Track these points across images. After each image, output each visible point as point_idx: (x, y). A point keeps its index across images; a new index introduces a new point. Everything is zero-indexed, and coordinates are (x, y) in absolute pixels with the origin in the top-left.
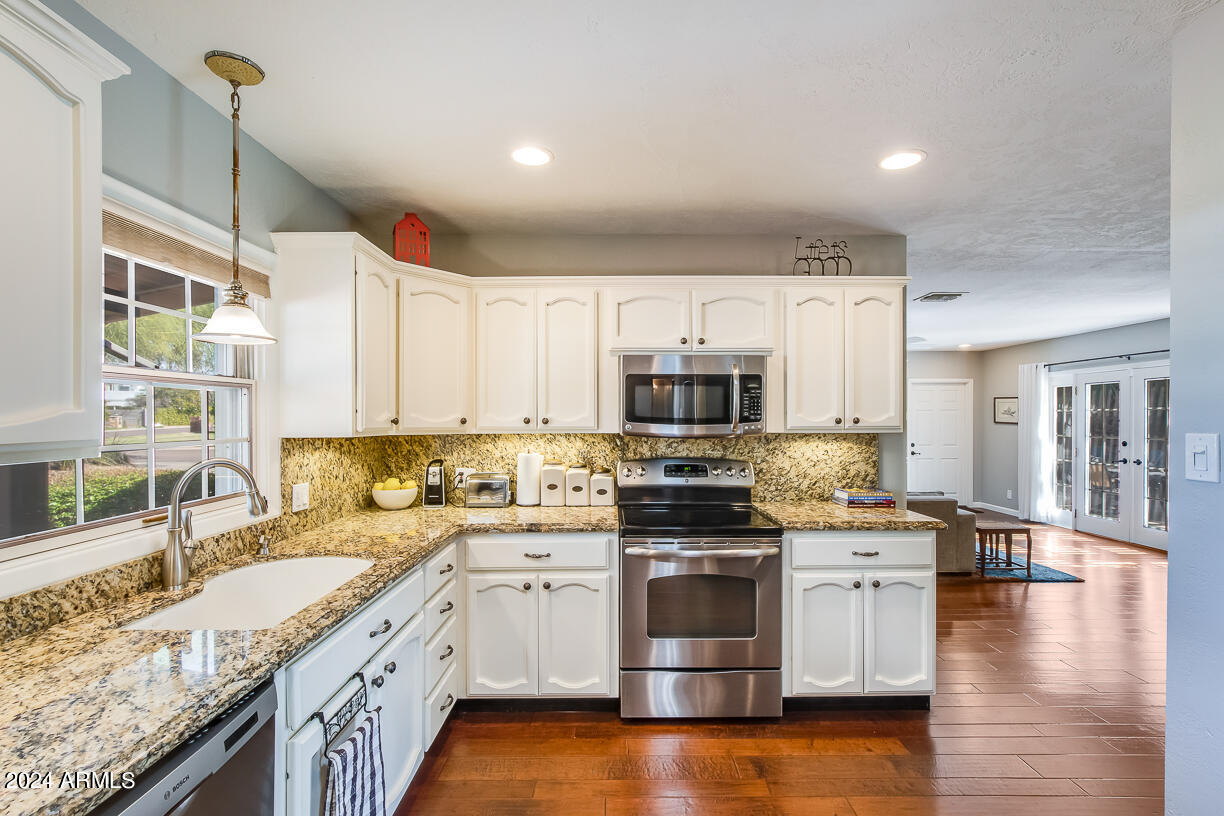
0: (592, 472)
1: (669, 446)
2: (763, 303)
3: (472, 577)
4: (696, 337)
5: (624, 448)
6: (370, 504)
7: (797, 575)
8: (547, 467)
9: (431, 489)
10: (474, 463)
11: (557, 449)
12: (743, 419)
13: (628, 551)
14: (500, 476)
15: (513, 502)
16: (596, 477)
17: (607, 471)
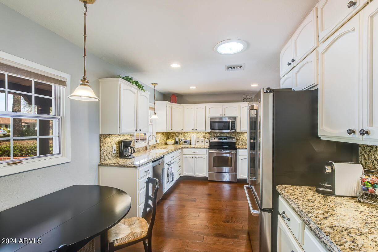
0: (205, 139)
1: (220, 134)
2: (236, 108)
3: (184, 155)
4: (224, 114)
5: (211, 135)
6: (166, 144)
7: (240, 157)
8: (197, 138)
9: (176, 142)
10: (184, 137)
11: (199, 135)
12: (232, 129)
13: (210, 152)
14: (188, 139)
15: (191, 144)
16: (206, 140)
17: (208, 139)
